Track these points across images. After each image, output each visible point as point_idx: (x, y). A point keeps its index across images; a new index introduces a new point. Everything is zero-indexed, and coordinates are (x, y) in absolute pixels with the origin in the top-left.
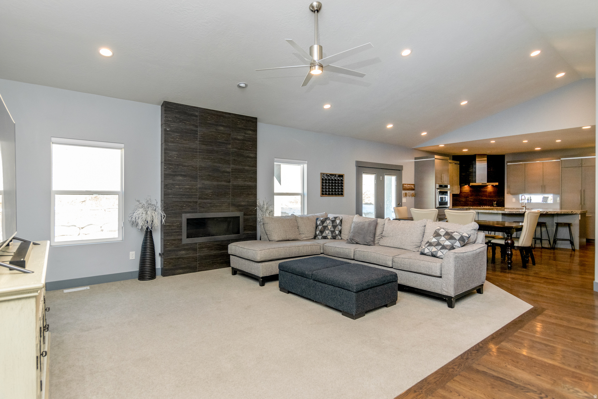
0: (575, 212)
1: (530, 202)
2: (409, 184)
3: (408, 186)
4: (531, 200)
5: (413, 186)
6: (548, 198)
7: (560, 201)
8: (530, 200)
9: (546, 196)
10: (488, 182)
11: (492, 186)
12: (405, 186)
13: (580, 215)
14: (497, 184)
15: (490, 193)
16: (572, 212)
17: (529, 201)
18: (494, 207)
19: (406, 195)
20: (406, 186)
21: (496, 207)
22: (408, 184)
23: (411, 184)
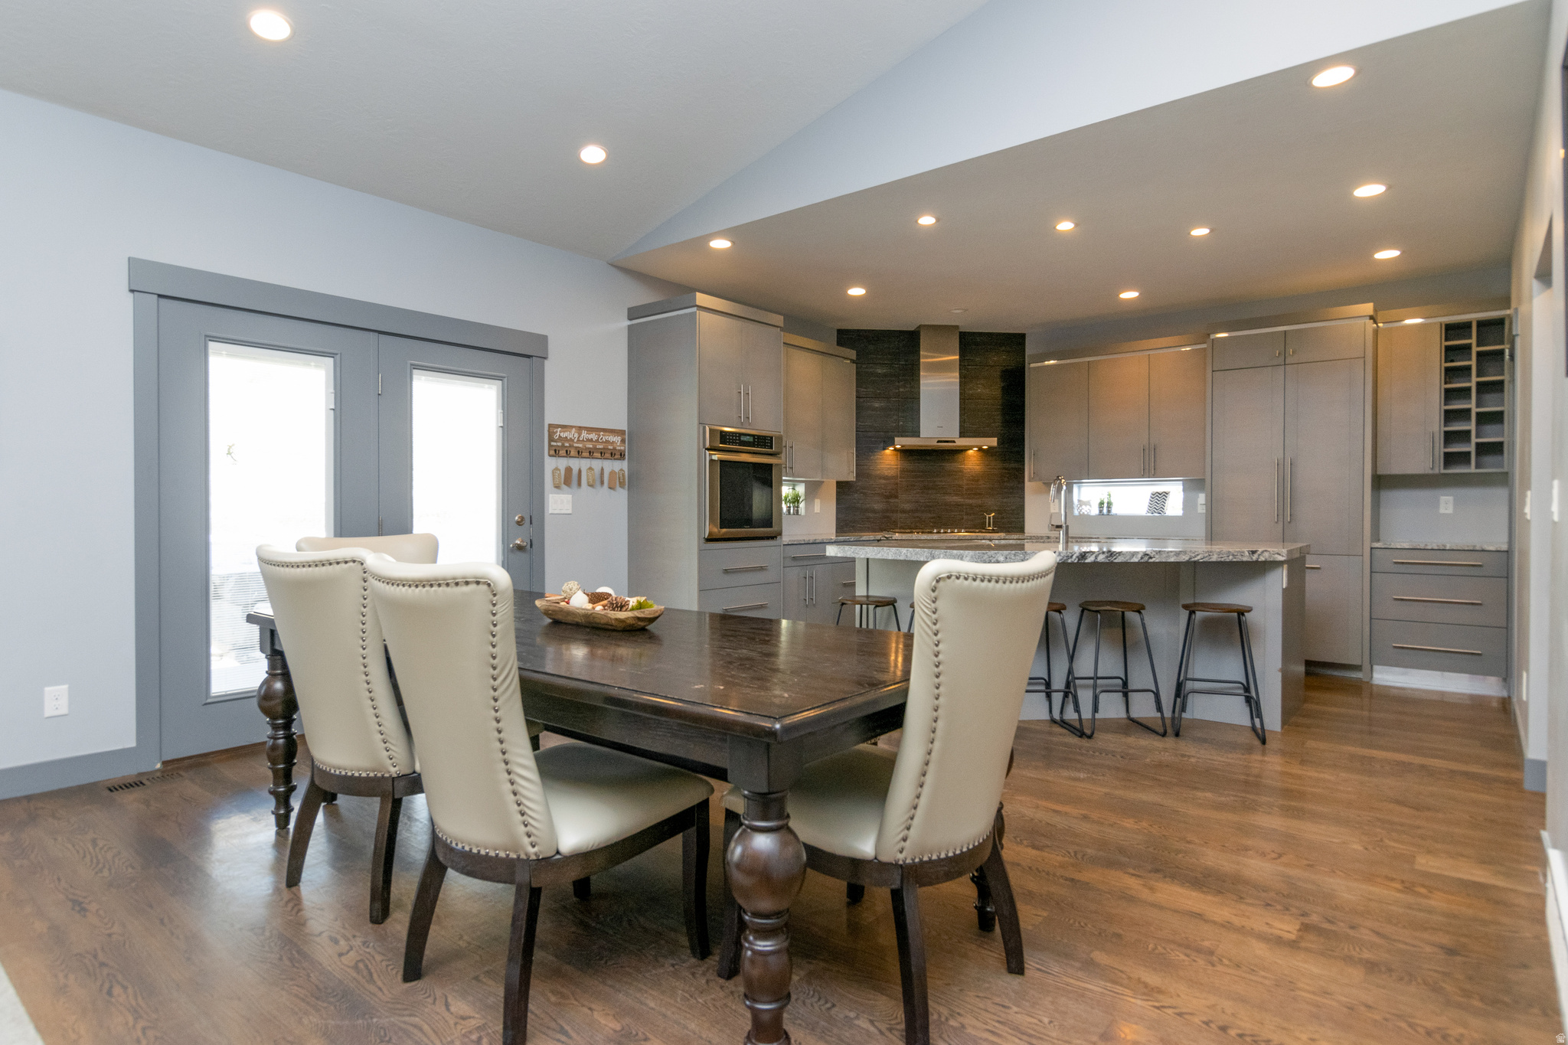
0: (1266, 555)
1: (1109, 511)
2: (590, 430)
3: (584, 435)
4: (1109, 504)
5: (617, 439)
6: (1166, 494)
7: (1207, 510)
8: (1105, 506)
9: (1161, 487)
10: (962, 434)
11: (980, 449)
12: (563, 435)
13: (1285, 566)
14: (993, 442)
15: (975, 479)
16: (1254, 552)
17: (1105, 511)
18: (989, 532)
19: (569, 480)
20: (571, 434)
21: (993, 531)
22: (580, 429)
23: (604, 430)
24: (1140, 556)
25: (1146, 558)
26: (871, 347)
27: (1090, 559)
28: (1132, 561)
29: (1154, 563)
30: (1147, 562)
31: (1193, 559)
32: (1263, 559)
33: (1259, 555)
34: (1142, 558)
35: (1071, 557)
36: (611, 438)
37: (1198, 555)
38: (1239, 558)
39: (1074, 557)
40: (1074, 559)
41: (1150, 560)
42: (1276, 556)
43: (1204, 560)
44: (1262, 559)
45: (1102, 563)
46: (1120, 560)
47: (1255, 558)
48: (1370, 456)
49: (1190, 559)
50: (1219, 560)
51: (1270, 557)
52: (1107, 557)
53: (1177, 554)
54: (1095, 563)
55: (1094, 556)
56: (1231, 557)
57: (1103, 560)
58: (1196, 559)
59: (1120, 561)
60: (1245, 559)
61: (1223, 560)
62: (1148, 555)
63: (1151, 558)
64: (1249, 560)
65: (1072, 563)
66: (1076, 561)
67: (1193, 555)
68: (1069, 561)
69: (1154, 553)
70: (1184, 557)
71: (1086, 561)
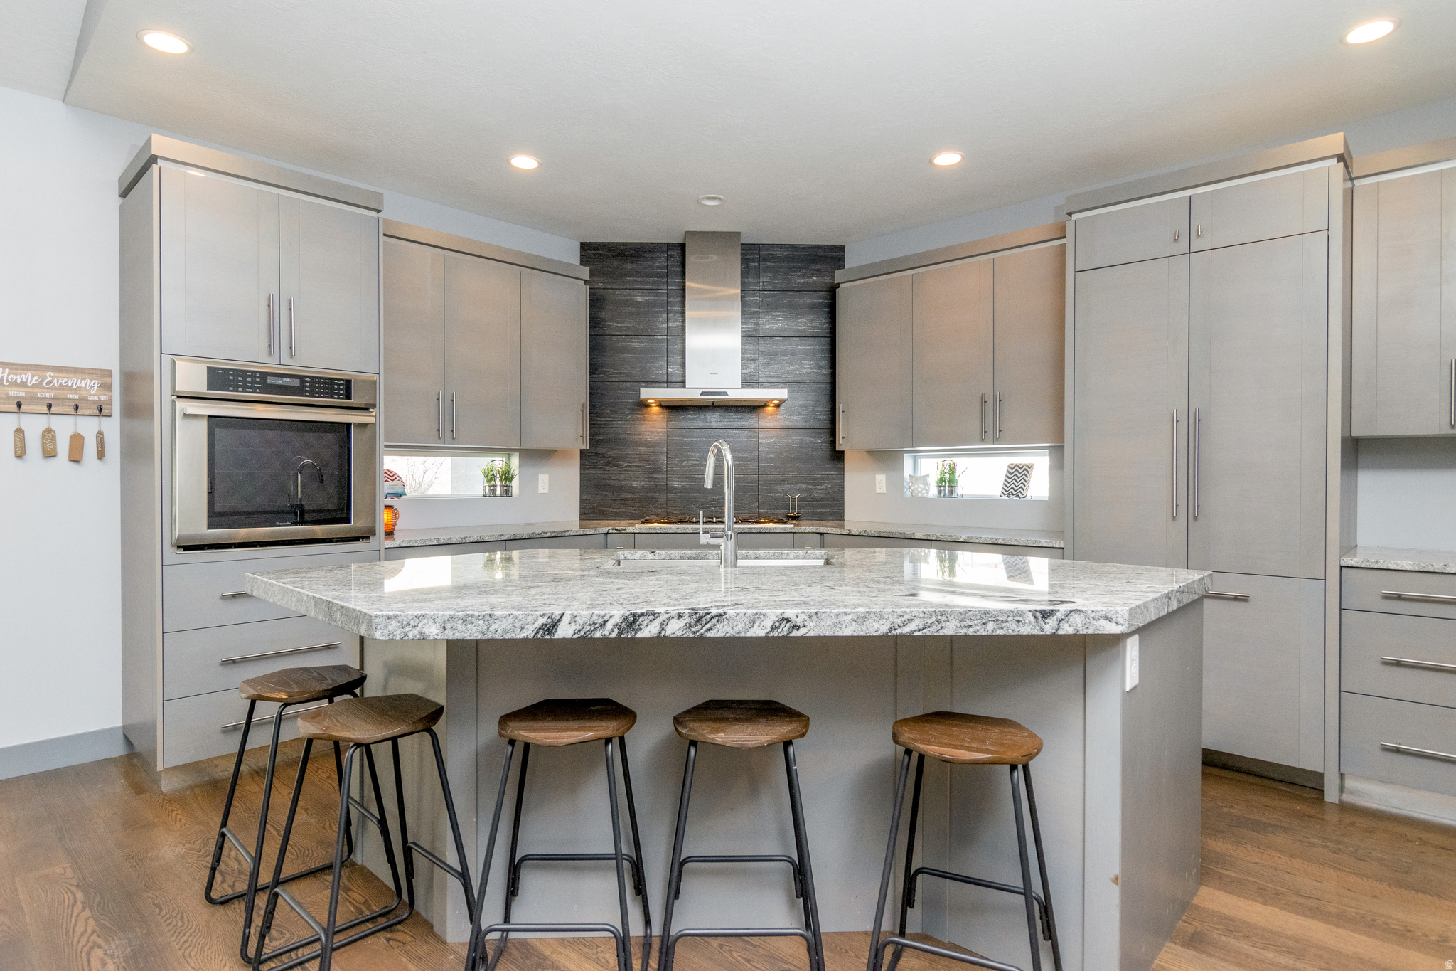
0: (1078, 620)
5: (90, 384)
24: (768, 624)
25: (783, 630)
26: (629, 266)
27: (649, 630)
28: (750, 634)
29: (802, 638)
30: (786, 638)
31: (899, 631)
32: (1071, 631)
33: (1060, 622)
34: (773, 628)
35: (603, 624)
36: (74, 381)
37: (910, 621)
38: (1011, 629)
39: (609, 626)
40: (609, 631)
41: (795, 633)
42: (1102, 622)
43: (926, 632)
44: (1066, 629)
45: (678, 638)
46: (721, 630)
47: (1049, 627)
48: (1339, 404)
49: (890, 630)
50: (963, 632)
51: (1086, 625)
52: (690, 626)
53: (860, 619)
54: (660, 641)
55: (658, 622)
56: (991, 626)
57: (679, 634)
58: (906, 630)
59: (721, 634)
60: (1025, 630)
61: (970, 632)
62: (788, 620)
63: (796, 627)
64: (1036, 632)
65: (605, 640)
66: (613, 635)
67: (899, 621)
68: (598, 634)
69: (804, 617)
70: (876, 625)
71: (639, 635)
